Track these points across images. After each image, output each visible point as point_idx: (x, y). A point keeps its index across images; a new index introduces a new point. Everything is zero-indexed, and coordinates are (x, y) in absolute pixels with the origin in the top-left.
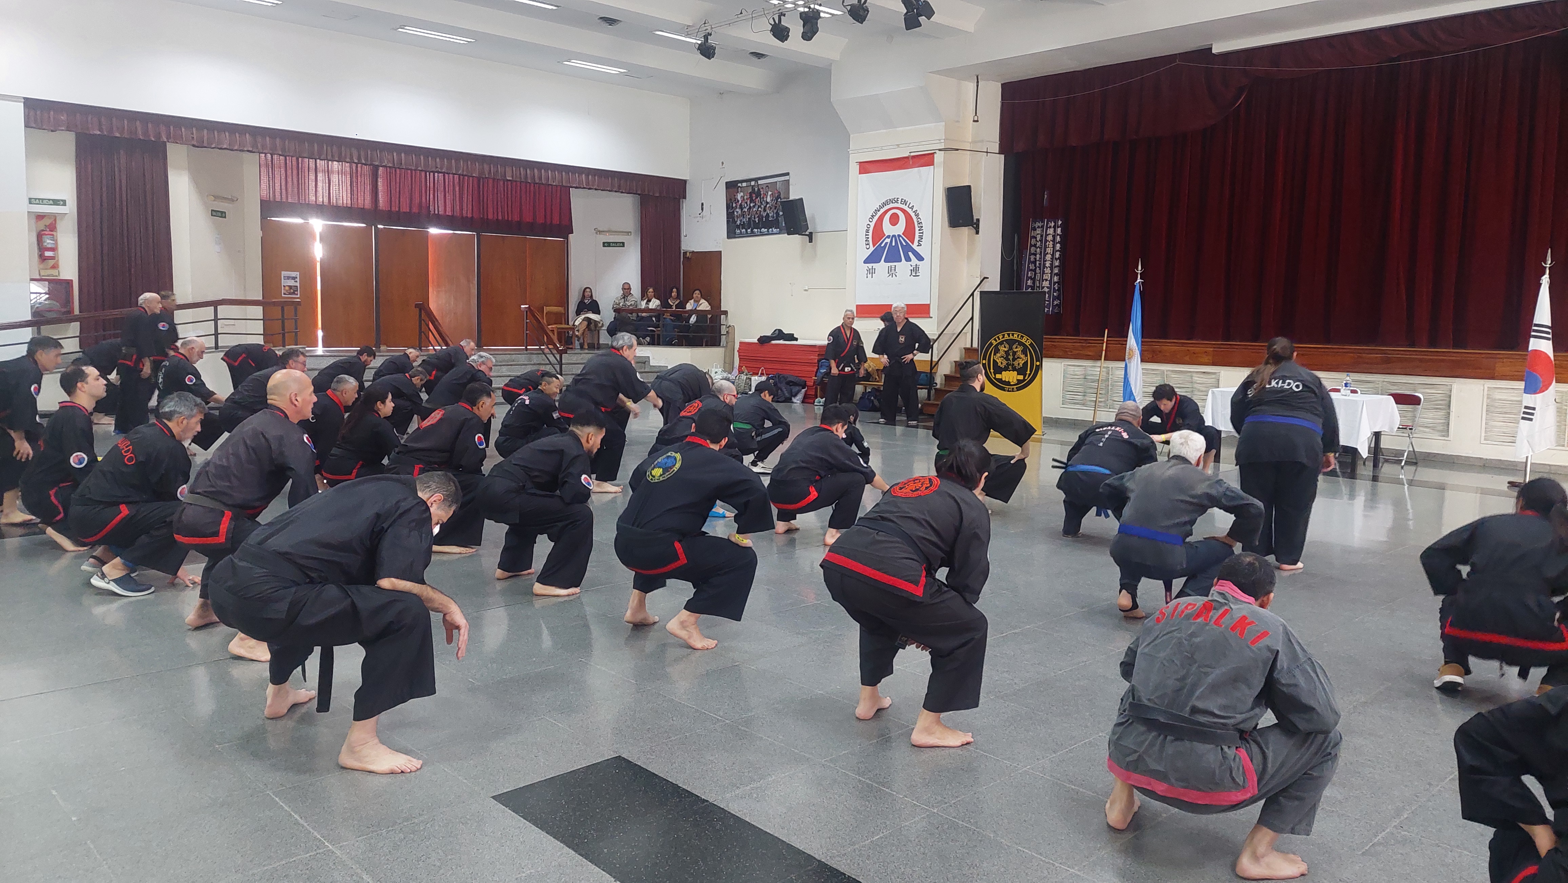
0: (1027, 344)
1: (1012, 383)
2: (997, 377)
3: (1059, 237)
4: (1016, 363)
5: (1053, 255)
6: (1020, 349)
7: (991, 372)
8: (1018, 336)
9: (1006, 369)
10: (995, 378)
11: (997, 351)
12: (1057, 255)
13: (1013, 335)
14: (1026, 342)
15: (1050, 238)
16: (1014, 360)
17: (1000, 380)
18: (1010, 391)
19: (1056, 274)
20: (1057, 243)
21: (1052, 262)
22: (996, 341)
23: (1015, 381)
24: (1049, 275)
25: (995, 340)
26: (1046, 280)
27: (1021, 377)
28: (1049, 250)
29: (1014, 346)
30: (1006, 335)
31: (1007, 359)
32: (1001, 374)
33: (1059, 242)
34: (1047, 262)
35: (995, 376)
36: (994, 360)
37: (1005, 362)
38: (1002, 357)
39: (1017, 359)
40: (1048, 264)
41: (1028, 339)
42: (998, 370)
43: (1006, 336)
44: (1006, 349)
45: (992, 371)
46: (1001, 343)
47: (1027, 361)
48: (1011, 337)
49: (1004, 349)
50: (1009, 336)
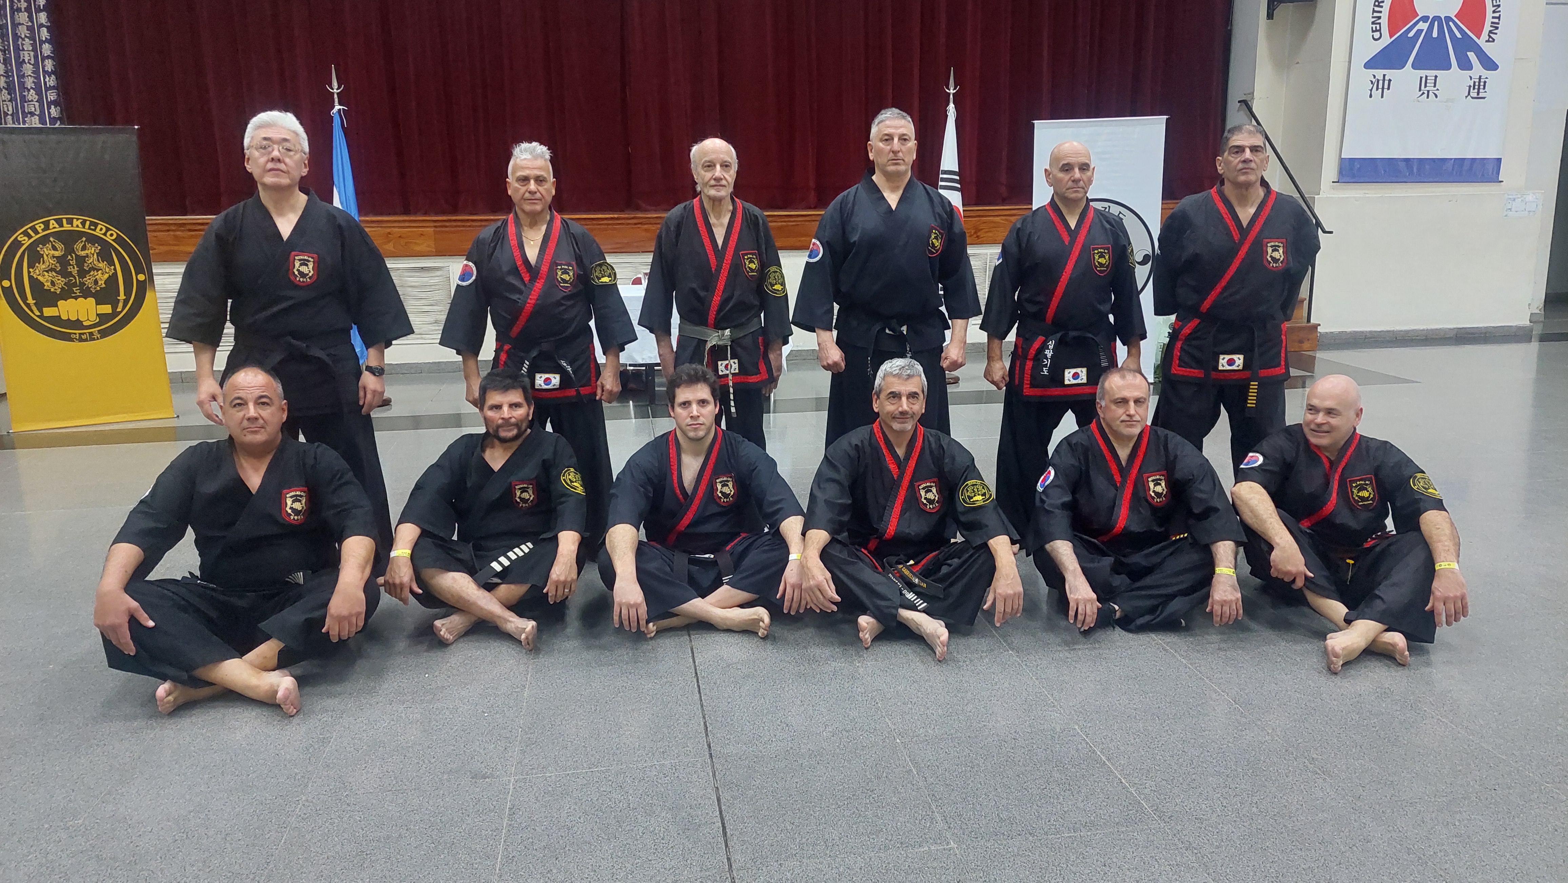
0: (109, 239)
1: (85, 324)
2: (45, 314)
3: (45, 29)
4: (88, 281)
5: (36, 65)
6: (92, 250)
7: (28, 306)
8: (83, 223)
9: (66, 294)
10: (41, 317)
11: (35, 257)
12: (49, 65)
13: (70, 221)
14: (105, 234)
15: (23, 31)
16: (83, 273)
17: (56, 320)
18: (86, 340)
19: (55, 103)
20: (42, 42)
21: (38, 78)
22: (30, 237)
23: (94, 319)
24: (37, 104)
25: (25, 233)
26: (32, 114)
27: (107, 309)
28: (27, 55)
29: (78, 246)
30: (52, 222)
31: (64, 273)
32: (57, 306)
33: (47, 41)
34: (26, 79)
35: (41, 312)
36: (30, 277)
37: (60, 282)
38: (52, 270)
39: (89, 271)
40: (29, 83)
41: (108, 229)
42: (46, 298)
43: (53, 224)
44: (57, 254)
45: (30, 301)
46: (44, 240)
47: (115, 274)
48: (67, 227)
49: (53, 252)
50: (61, 225)
